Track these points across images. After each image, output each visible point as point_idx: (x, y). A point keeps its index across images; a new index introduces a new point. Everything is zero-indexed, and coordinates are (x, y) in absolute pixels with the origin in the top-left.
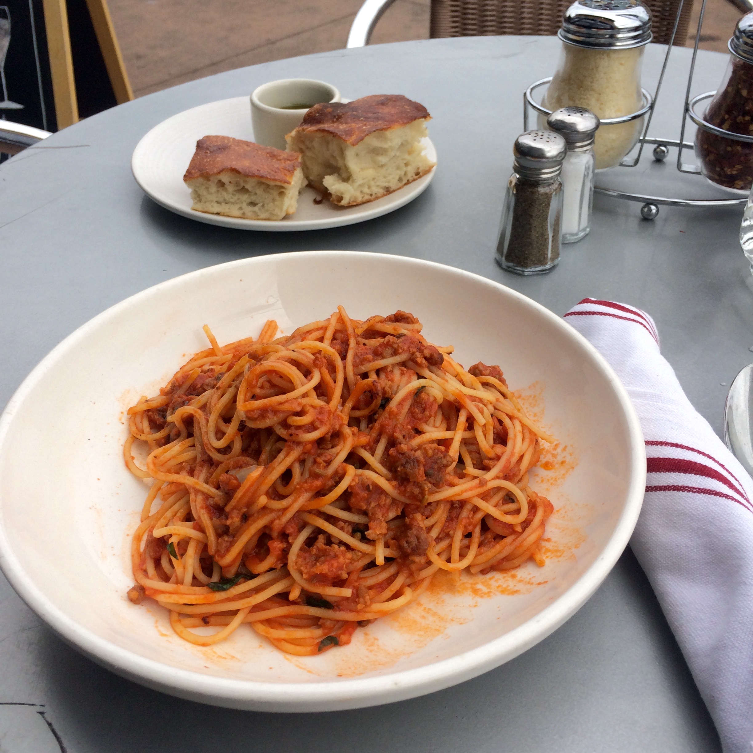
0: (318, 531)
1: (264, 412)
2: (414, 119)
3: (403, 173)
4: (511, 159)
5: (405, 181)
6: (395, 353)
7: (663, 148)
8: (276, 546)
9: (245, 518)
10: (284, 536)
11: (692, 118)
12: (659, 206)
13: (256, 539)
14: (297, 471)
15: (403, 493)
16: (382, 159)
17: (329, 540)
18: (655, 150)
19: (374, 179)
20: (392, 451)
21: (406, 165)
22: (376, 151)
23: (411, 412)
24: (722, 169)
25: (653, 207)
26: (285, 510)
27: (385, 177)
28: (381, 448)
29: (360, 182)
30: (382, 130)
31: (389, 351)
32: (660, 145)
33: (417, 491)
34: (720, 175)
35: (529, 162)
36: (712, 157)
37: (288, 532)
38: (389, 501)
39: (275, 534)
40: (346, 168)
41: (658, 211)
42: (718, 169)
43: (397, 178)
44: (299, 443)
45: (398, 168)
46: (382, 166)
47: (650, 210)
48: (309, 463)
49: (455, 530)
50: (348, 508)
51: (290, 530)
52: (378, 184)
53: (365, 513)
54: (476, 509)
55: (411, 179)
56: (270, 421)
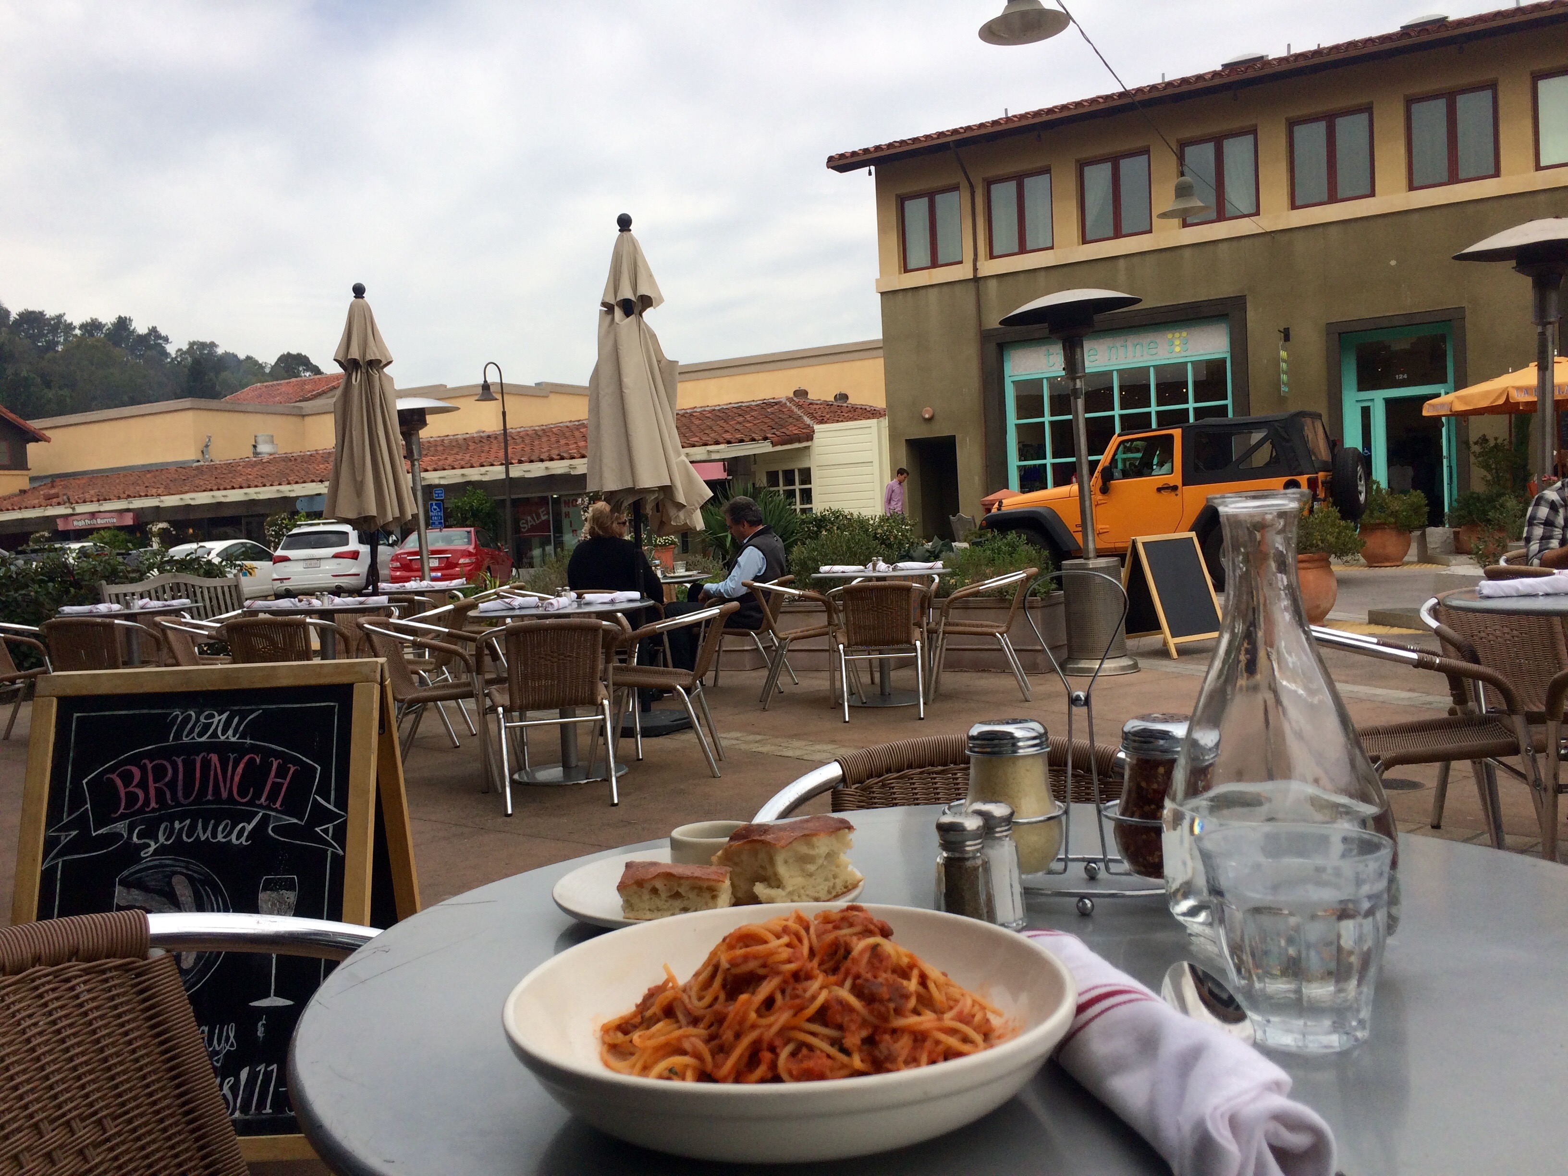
0: (802, 1045)
1: (746, 958)
2: (839, 829)
3: (831, 884)
4: (935, 838)
5: (834, 894)
6: (851, 925)
7: (1093, 865)
8: (767, 1056)
9: (738, 1036)
10: (773, 1049)
11: (1107, 817)
12: (1093, 899)
13: (747, 1054)
14: (779, 997)
15: (871, 1012)
16: (811, 868)
17: (811, 1048)
18: (1086, 868)
19: (803, 888)
20: (859, 981)
21: (835, 877)
22: (804, 859)
23: (870, 962)
24: (1145, 859)
25: (1087, 901)
26: (770, 1026)
27: (814, 887)
28: (848, 983)
29: (790, 889)
30: (808, 835)
31: (845, 924)
32: (1089, 862)
33: (883, 1009)
34: (1145, 867)
35: (952, 836)
36: (1132, 849)
38: (859, 1020)
39: (765, 1046)
40: (776, 874)
41: (1093, 905)
42: (1141, 860)
43: (826, 888)
44: (778, 973)
45: (826, 880)
46: (811, 875)
47: (1085, 904)
48: (788, 991)
49: (921, 1057)
50: (826, 1024)
51: (777, 1043)
52: (808, 892)
53: (840, 1027)
54: (938, 1042)
55: (840, 892)
56: (752, 965)
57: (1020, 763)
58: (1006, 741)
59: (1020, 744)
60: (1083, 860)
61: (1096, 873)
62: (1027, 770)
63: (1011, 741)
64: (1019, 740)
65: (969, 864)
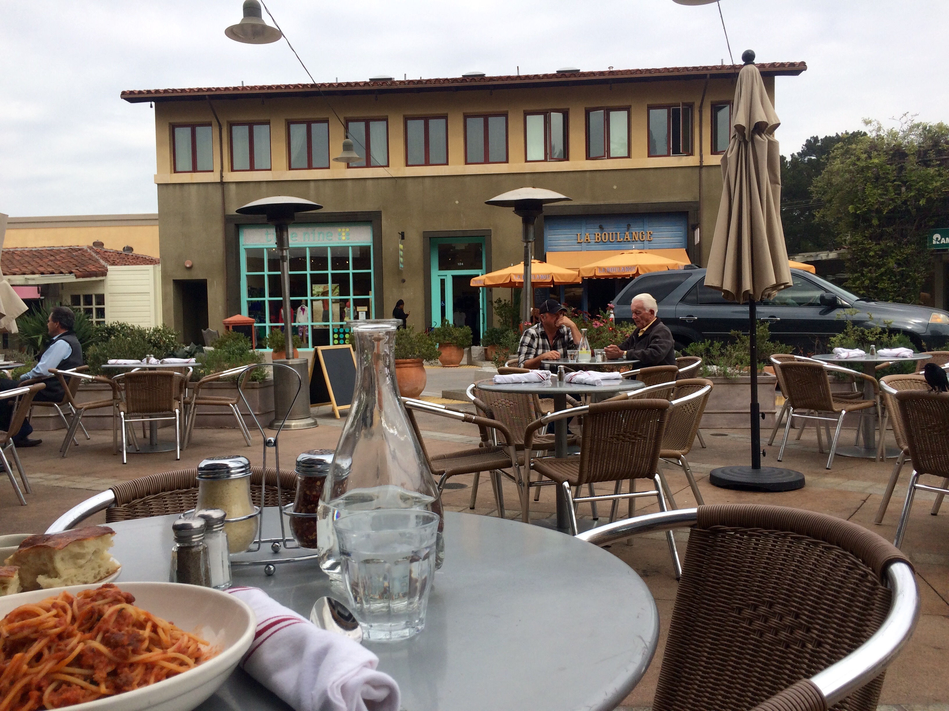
0: (63, 682)
1: (22, 628)
2: (104, 534)
3: (97, 572)
4: (172, 535)
5: (98, 578)
6: (104, 597)
7: (277, 544)
8: (35, 694)
9: (13, 683)
10: (40, 689)
11: (285, 513)
12: (275, 565)
13: (19, 695)
14: (46, 652)
15: (115, 654)
16: (82, 562)
17: (69, 684)
18: (272, 546)
19: (75, 576)
20: (107, 635)
21: (100, 567)
22: (76, 557)
23: (117, 621)
24: (307, 537)
25: (271, 567)
26: (38, 673)
27: (83, 575)
28: (99, 637)
29: (65, 577)
30: (80, 540)
31: (100, 597)
32: (275, 543)
33: (124, 651)
34: (307, 542)
35: (183, 533)
36: (300, 531)
37: (42, 684)
38: (106, 660)
39: (33, 687)
40: (54, 568)
41: (275, 569)
42: (305, 538)
43: (93, 575)
44: (46, 636)
45: (93, 569)
46: (81, 567)
47: (270, 568)
48: (54, 647)
49: (150, 678)
50: (81, 666)
51: (43, 684)
52: (78, 579)
53: (92, 667)
54: (162, 668)
55: (103, 576)
56: (26, 632)
57: (232, 483)
58: (222, 470)
59: (232, 471)
60: (271, 541)
61: (279, 549)
62: (237, 488)
63: (226, 470)
64: (232, 469)
65: (194, 550)
